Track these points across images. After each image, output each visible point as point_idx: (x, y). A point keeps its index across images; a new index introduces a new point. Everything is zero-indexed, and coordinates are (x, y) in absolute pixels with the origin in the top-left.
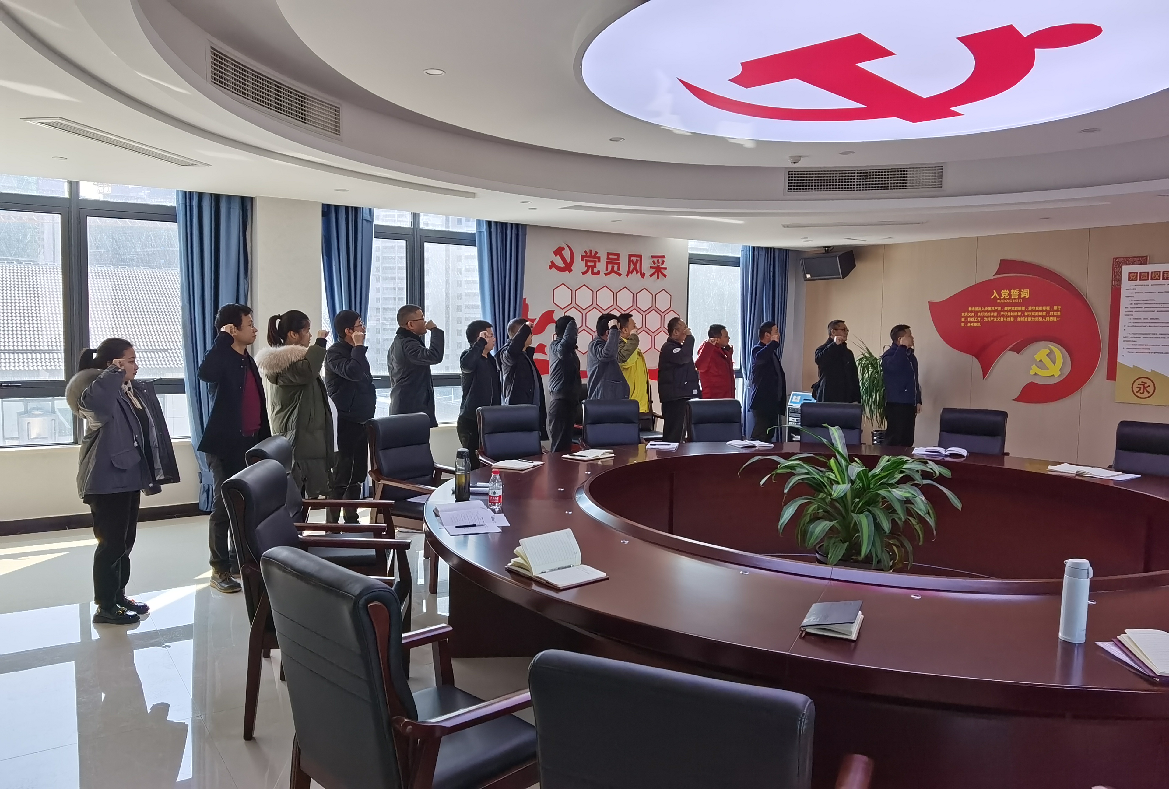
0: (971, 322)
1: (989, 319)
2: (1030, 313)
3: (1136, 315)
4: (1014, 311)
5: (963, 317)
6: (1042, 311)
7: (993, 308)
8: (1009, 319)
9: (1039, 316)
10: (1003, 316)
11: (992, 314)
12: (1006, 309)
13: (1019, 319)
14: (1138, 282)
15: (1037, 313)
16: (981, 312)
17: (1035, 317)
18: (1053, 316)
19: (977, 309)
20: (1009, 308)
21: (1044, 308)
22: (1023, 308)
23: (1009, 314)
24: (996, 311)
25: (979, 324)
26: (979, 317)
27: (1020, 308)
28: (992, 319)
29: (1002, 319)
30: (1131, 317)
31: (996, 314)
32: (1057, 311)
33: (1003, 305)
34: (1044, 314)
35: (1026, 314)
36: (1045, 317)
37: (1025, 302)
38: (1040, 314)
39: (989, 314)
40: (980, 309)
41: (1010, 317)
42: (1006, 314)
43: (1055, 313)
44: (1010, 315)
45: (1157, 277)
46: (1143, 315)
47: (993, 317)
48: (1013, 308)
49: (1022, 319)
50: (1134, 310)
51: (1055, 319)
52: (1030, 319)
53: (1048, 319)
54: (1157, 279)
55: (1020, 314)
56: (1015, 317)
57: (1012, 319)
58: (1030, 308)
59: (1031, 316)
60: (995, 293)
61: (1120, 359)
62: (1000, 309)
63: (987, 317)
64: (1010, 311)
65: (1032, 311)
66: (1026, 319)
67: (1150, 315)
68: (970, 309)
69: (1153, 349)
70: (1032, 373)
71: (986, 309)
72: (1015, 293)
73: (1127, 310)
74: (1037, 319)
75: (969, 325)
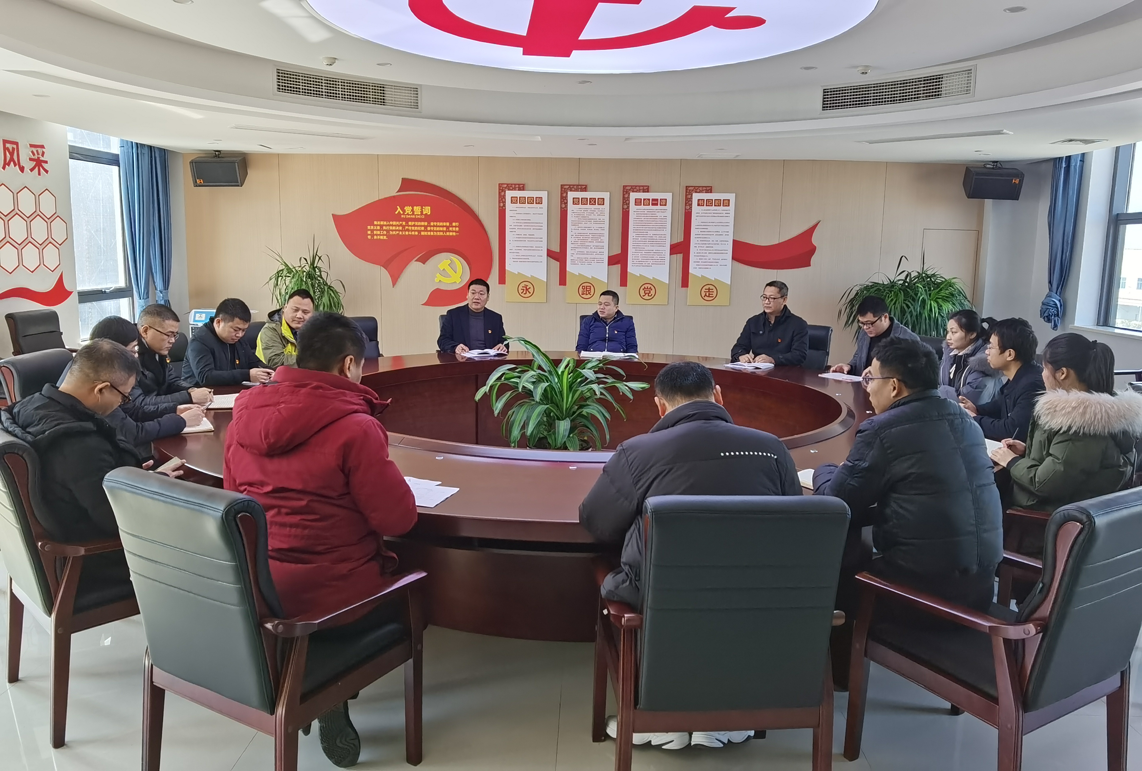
0: (377, 235)
1: (394, 233)
2: (432, 228)
3: (518, 232)
4: (418, 226)
6: (443, 226)
7: (398, 223)
8: (413, 233)
9: (440, 231)
10: (408, 230)
11: (397, 228)
12: (410, 223)
13: (423, 233)
14: (518, 205)
15: (438, 229)
16: (386, 226)
17: (437, 231)
18: (453, 231)
19: (382, 223)
20: (413, 223)
21: (445, 224)
22: (426, 224)
23: (413, 228)
24: (401, 225)
25: (385, 237)
26: (385, 230)
27: (423, 223)
28: (397, 232)
29: (407, 233)
30: (514, 233)
31: (401, 228)
32: (456, 227)
33: (407, 220)
34: (445, 229)
35: (429, 229)
36: (446, 232)
37: (428, 219)
38: (441, 229)
39: (394, 228)
40: (385, 223)
41: (415, 231)
42: (410, 228)
43: (454, 229)
44: (415, 229)
45: (532, 202)
46: (523, 232)
47: (399, 231)
48: (416, 223)
49: (426, 233)
50: (516, 227)
51: (454, 234)
52: (432, 233)
53: (448, 234)
54: (531, 203)
55: (423, 228)
56: (419, 232)
57: (417, 233)
58: (432, 224)
59: (433, 231)
60: (399, 209)
61: (508, 268)
62: (404, 223)
63: (392, 231)
64: (414, 226)
65: (434, 226)
66: (429, 234)
67: (528, 232)
68: (375, 223)
69: (531, 259)
70: (437, 280)
71: (391, 223)
72: (417, 209)
73: (511, 227)
74: (438, 233)
75: (375, 237)
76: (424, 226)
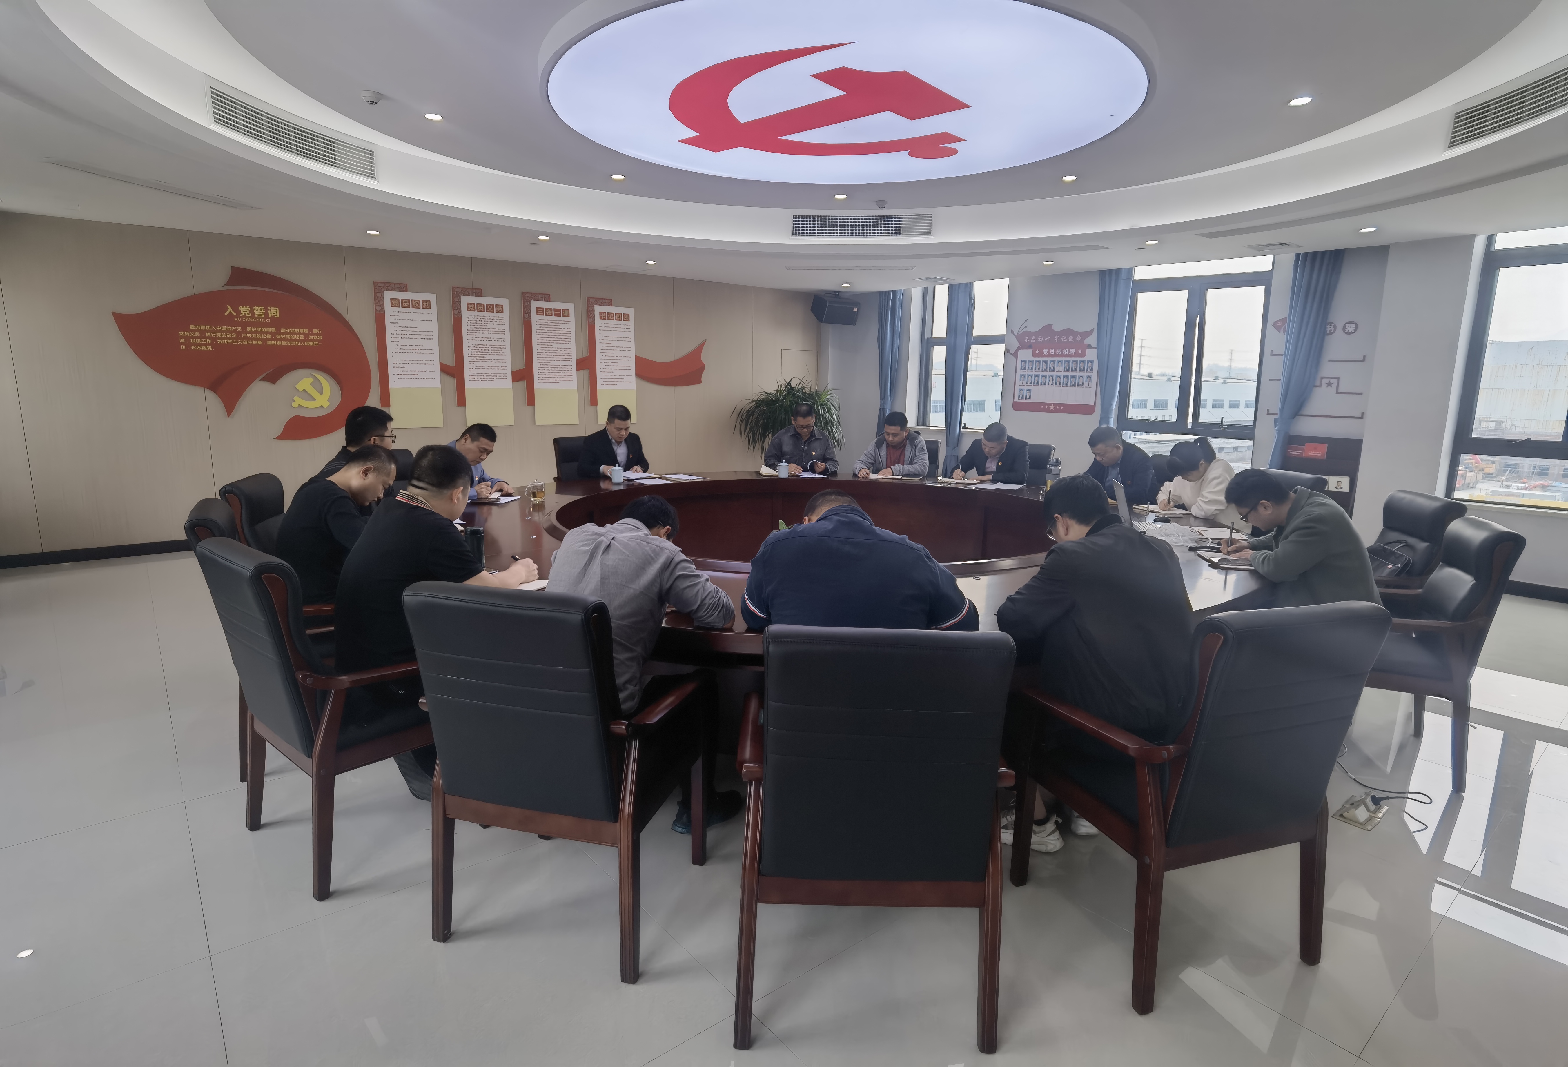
0: (196, 344)
1: (224, 341)
2: (283, 336)
4: (261, 333)
5: (182, 337)
6: (300, 334)
7: (229, 328)
8: (255, 342)
9: (295, 340)
10: (246, 338)
11: (230, 335)
12: (249, 329)
13: (269, 343)
15: (292, 337)
16: (210, 331)
17: (290, 340)
18: (313, 340)
19: (203, 327)
20: (254, 329)
21: (301, 331)
22: (274, 330)
23: (254, 336)
24: (235, 331)
25: (210, 348)
26: (209, 338)
27: (269, 330)
28: (230, 341)
29: (245, 342)
31: (234, 335)
32: (317, 334)
33: (245, 325)
34: (302, 337)
35: (278, 336)
36: (304, 341)
37: (276, 323)
38: (297, 337)
39: (223, 335)
40: (209, 328)
41: (257, 339)
42: (249, 335)
43: (315, 337)
44: (258, 336)
45: (417, 305)
46: (408, 342)
47: (233, 339)
48: (259, 329)
49: (274, 343)
51: (316, 344)
52: (284, 343)
53: (307, 343)
54: (417, 308)
55: (269, 336)
56: (264, 341)
57: (260, 342)
58: (283, 330)
59: (286, 340)
60: (230, 309)
61: (391, 385)
62: (239, 329)
63: (221, 339)
64: (256, 332)
65: (286, 333)
66: (279, 343)
67: (415, 342)
68: (192, 327)
69: (421, 375)
70: (295, 405)
71: (218, 328)
72: (259, 311)
74: (293, 343)
75: (194, 347)
76: (271, 333)
